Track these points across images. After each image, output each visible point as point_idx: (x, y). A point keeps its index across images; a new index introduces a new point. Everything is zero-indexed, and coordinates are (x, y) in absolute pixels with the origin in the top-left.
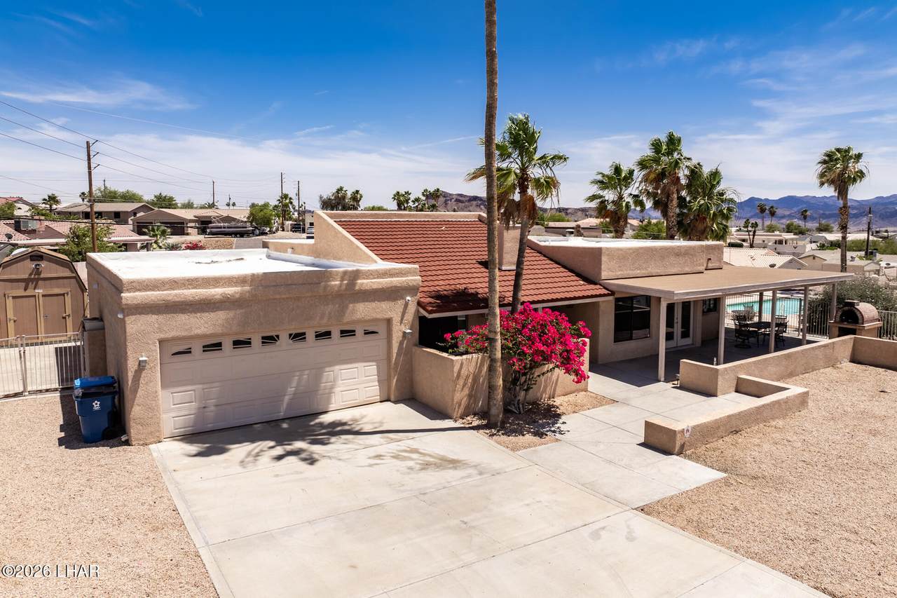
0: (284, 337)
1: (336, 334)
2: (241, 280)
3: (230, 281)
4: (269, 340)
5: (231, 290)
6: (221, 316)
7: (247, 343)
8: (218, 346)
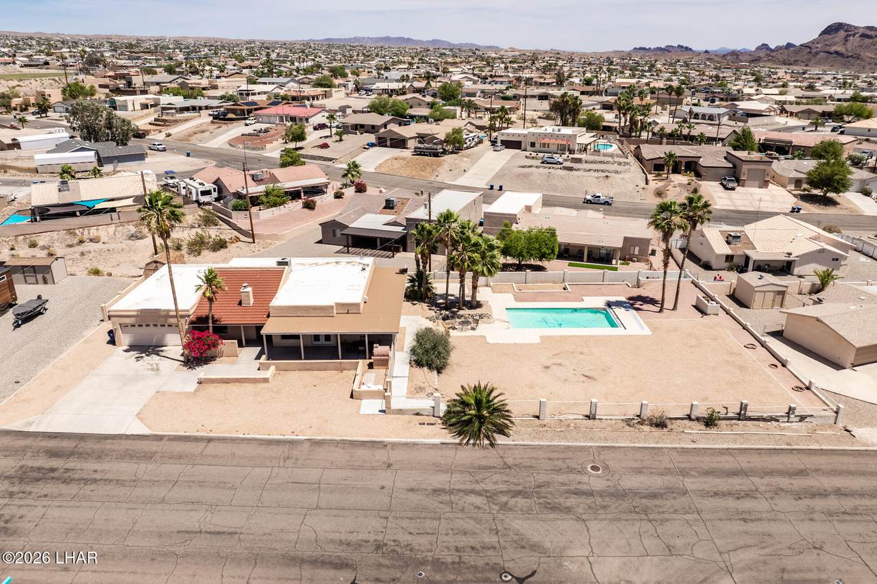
0: (151, 326)
1: (166, 326)
2: (138, 311)
3: (133, 311)
4: (147, 325)
5: (135, 313)
6: (133, 319)
7: (142, 326)
8: (134, 326)
